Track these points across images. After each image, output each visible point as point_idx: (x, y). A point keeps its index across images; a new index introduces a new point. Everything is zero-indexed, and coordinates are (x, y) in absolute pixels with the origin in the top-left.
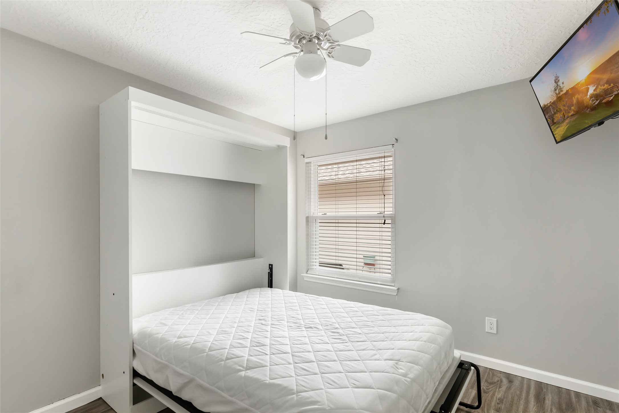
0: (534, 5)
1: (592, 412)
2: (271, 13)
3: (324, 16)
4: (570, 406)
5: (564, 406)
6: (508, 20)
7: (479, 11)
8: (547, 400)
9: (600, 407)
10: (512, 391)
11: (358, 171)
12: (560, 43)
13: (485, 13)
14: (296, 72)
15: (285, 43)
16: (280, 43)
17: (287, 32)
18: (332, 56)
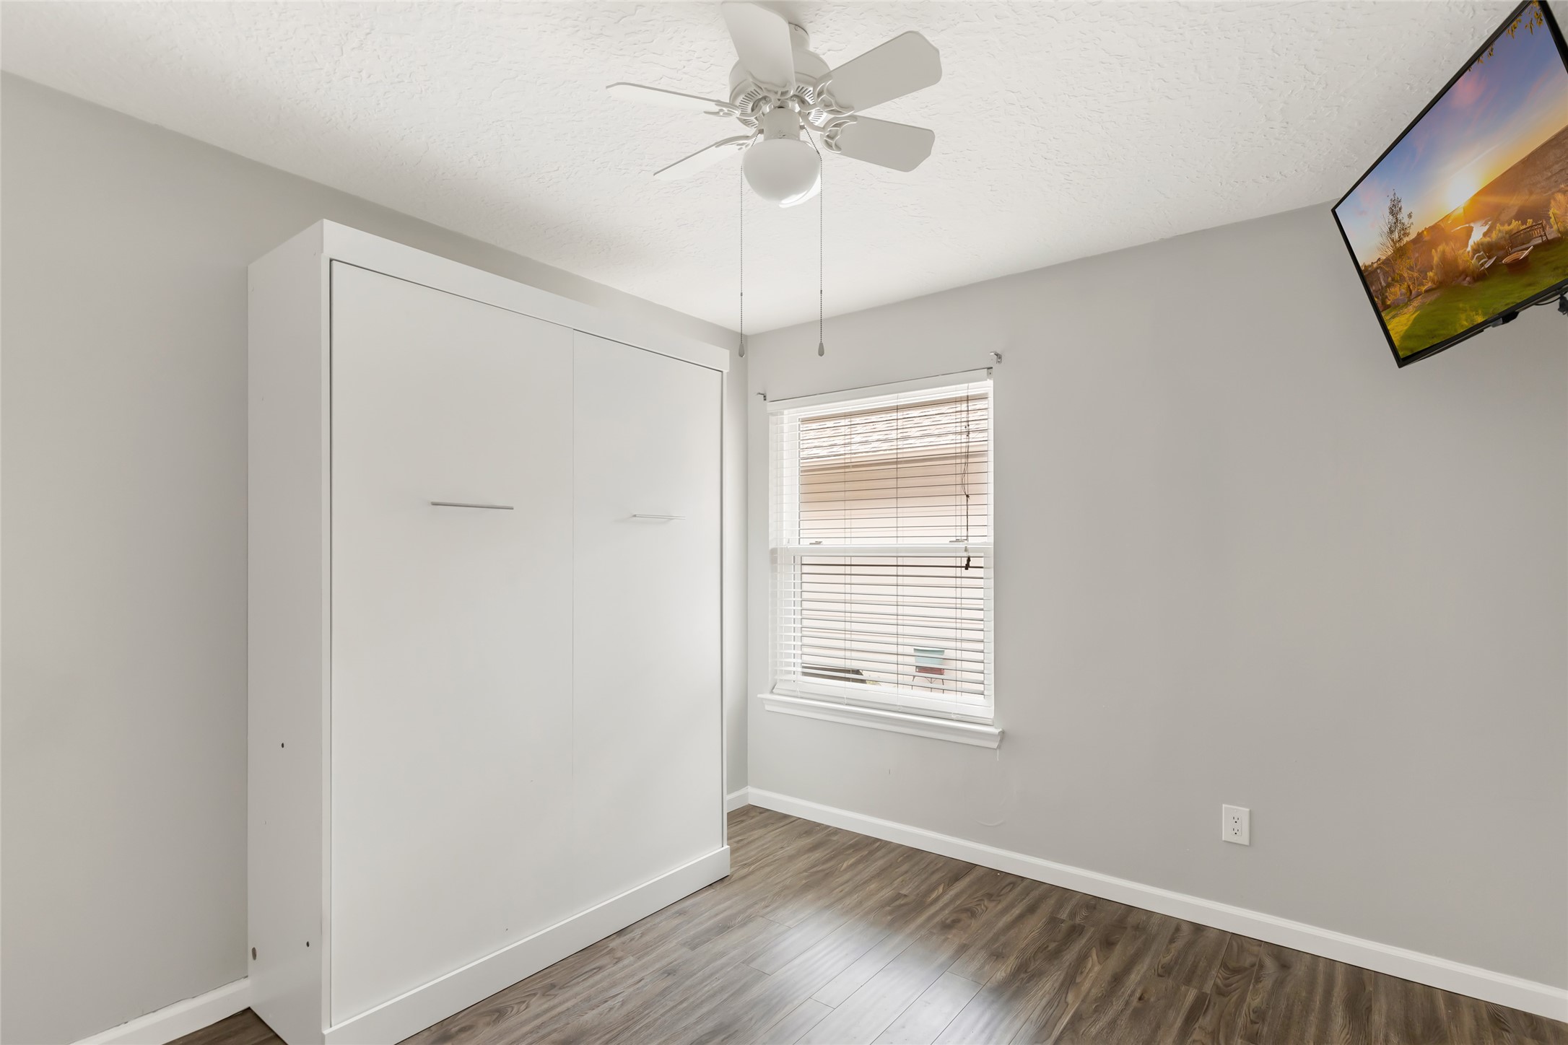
0: (1343, 21)
1: (1487, 1043)
2: (684, 37)
3: (816, 43)
4: (1433, 1027)
5: (1418, 1030)
6: (1277, 56)
7: (1206, 33)
8: (1377, 1012)
9: (1508, 1029)
10: (1288, 989)
11: (902, 435)
12: (1407, 113)
13: (1220, 38)
14: (747, 186)
15: (718, 113)
16: (705, 112)
17: (724, 85)
18: (836, 145)
